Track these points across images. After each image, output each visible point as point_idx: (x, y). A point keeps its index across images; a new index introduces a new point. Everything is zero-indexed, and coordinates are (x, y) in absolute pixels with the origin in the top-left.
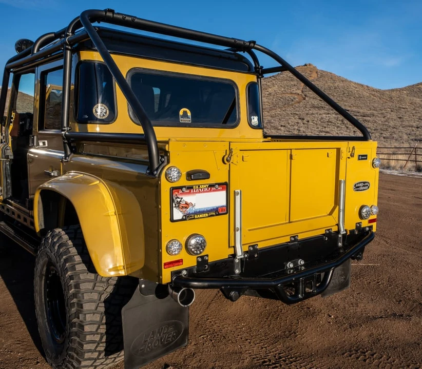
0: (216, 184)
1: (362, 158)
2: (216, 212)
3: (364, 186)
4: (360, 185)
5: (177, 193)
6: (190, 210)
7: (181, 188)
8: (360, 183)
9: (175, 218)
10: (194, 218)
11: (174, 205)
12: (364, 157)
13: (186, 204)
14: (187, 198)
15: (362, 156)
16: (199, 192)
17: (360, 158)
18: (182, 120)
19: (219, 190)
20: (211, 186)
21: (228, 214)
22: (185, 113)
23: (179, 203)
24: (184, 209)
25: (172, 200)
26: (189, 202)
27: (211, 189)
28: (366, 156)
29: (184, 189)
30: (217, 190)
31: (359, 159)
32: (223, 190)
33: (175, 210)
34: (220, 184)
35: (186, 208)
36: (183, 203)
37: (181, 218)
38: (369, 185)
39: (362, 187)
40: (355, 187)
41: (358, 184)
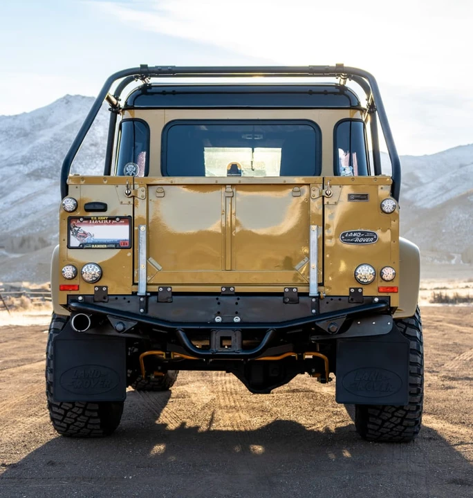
0: (117, 217)
2: (116, 245)
3: (364, 237)
5: (74, 222)
7: (78, 218)
8: (354, 232)
9: (72, 245)
10: (91, 248)
11: (71, 233)
13: (84, 233)
16: (99, 224)
19: (122, 224)
20: (111, 218)
21: (132, 249)
24: (82, 238)
26: (87, 232)
27: (111, 222)
29: (81, 219)
30: (118, 223)
32: (125, 223)
33: (72, 238)
34: (121, 218)
35: (83, 237)
36: (80, 233)
37: (78, 246)
38: (375, 237)
39: (360, 238)
40: (343, 237)
41: (349, 233)
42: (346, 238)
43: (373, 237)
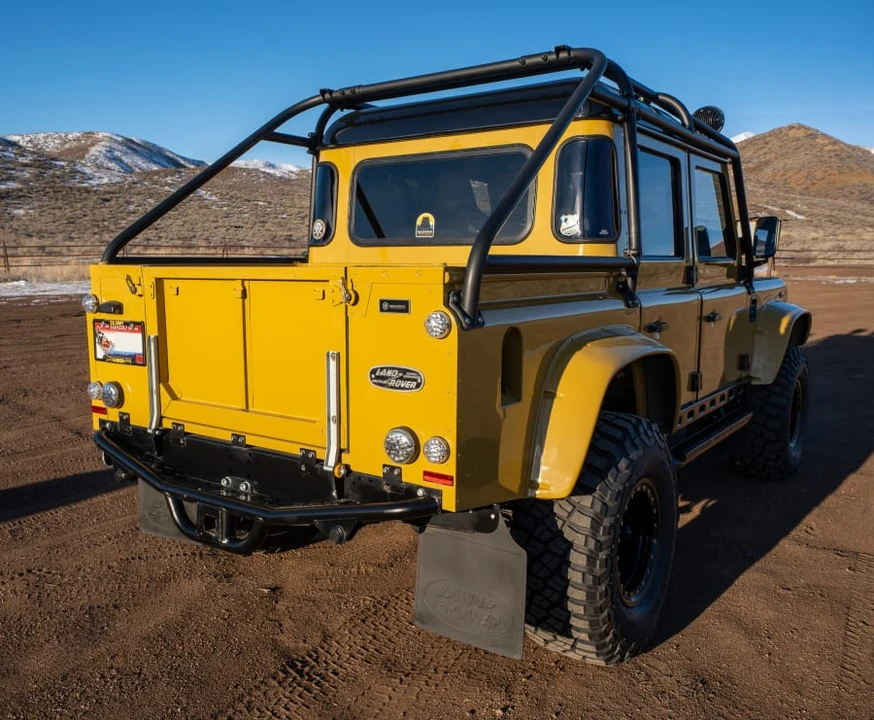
0: (131, 322)
1: (392, 306)
2: (132, 360)
3: (401, 378)
4: (389, 373)
5: (99, 327)
6: (110, 350)
7: (101, 321)
8: (388, 369)
9: (98, 357)
10: (111, 362)
11: (97, 341)
12: (399, 307)
13: (107, 342)
14: (109, 336)
15: (390, 302)
16: (117, 330)
17: (385, 306)
18: (419, 234)
19: (136, 332)
20: (126, 324)
21: (146, 367)
22: (426, 220)
23: (101, 339)
24: (106, 348)
25: (95, 335)
26: (109, 340)
28: (406, 303)
29: (104, 324)
30: (133, 331)
31: (382, 310)
32: (139, 332)
33: (98, 346)
34: (136, 324)
35: (108, 347)
36: (105, 340)
37: (102, 357)
38: (419, 381)
39: (396, 379)
40: (373, 376)
41: (382, 369)
42: (377, 378)
43: (416, 380)
